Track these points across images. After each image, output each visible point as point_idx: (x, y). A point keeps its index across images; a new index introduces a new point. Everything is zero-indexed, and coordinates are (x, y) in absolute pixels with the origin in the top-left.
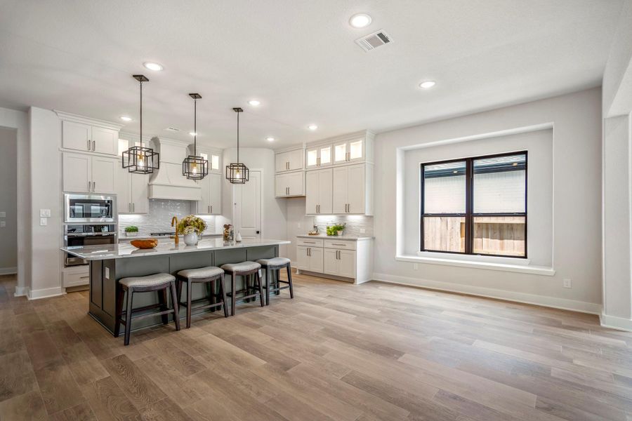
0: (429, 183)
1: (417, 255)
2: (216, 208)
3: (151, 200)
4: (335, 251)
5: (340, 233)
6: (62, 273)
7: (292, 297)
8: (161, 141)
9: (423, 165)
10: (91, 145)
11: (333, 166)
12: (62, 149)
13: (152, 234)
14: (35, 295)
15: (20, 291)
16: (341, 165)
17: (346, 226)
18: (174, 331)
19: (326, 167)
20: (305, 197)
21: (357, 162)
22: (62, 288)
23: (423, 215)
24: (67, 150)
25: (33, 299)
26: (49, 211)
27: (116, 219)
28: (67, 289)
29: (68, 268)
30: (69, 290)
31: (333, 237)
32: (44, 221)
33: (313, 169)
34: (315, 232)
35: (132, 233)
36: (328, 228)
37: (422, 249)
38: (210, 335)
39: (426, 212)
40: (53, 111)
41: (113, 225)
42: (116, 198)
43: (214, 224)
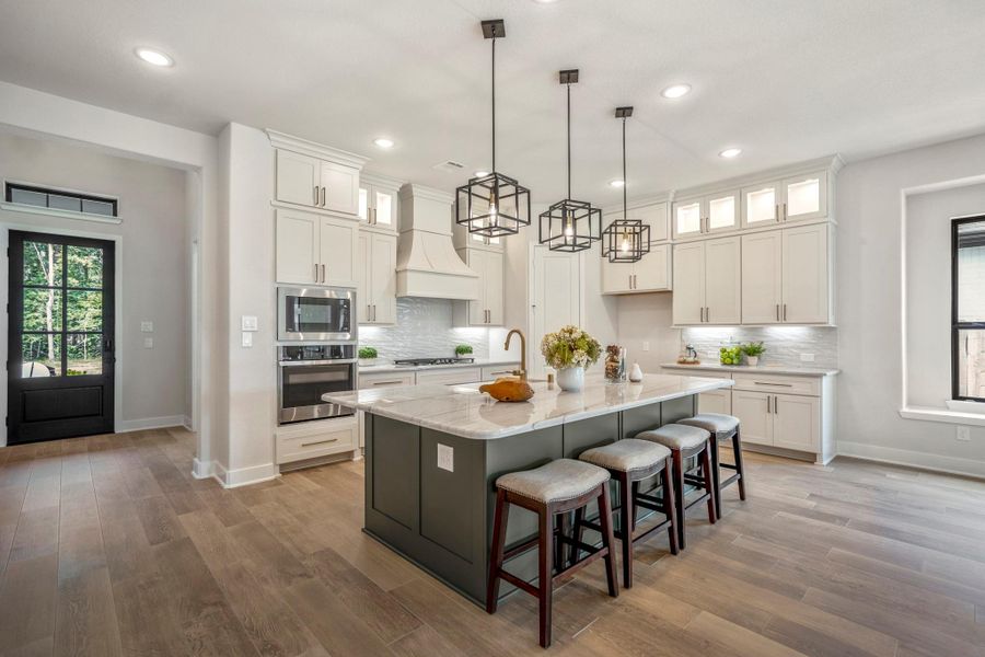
0: (967, 259)
1: (948, 408)
2: (496, 316)
3: (400, 300)
4: (765, 396)
5: (753, 360)
6: (275, 437)
7: (742, 497)
8: (416, 191)
9: (955, 223)
10: (320, 195)
11: (742, 230)
12: (274, 203)
13: (397, 362)
14: (235, 479)
15: (203, 469)
16: (761, 228)
17: (764, 346)
18: (602, 595)
19: (724, 234)
20: (671, 292)
21: (805, 222)
22: (275, 464)
23: (957, 326)
24: (282, 204)
25: (232, 486)
26: (256, 318)
27: (355, 336)
28: (282, 466)
29: (283, 428)
30: (287, 469)
31: (735, 368)
32: (247, 340)
33: (689, 239)
34: (691, 359)
35: (369, 361)
36: (724, 351)
37: (956, 396)
38: (704, 612)
39: (962, 318)
40: (264, 131)
41: (352, 346)
42: (354, 295)
43: (485, 344)
